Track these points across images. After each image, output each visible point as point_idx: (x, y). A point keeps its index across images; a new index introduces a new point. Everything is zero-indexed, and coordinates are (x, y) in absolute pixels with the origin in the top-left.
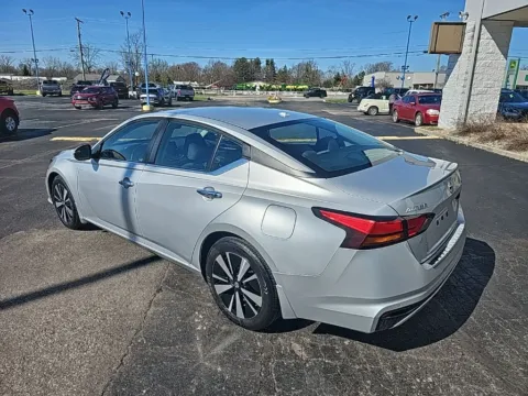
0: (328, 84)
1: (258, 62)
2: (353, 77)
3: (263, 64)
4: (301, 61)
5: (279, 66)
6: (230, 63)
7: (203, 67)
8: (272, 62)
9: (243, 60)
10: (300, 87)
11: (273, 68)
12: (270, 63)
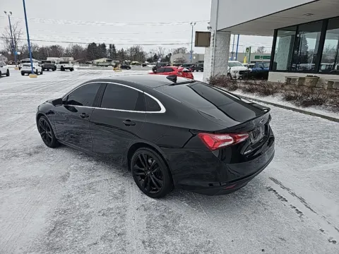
0: (150, 60)
1: (104, 46)
2: (165, 56)
3: (108, 47)
4: (132, 46)
5: (118, 49)
6: (85, 47)
7: (65, 48)
8: (114, 47)
9: (94, 44)
11: (114, 50)
12: (112, 47)
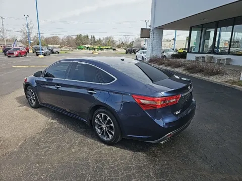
0: (119, 46)
1: (87, 36)
2: (129, 43)
3: (90, 37)
4: (106, 37)
5: (97, 38)
7: (62, 38)
9: (80, 35)
10: (107, 47)
11: (94, 39)
